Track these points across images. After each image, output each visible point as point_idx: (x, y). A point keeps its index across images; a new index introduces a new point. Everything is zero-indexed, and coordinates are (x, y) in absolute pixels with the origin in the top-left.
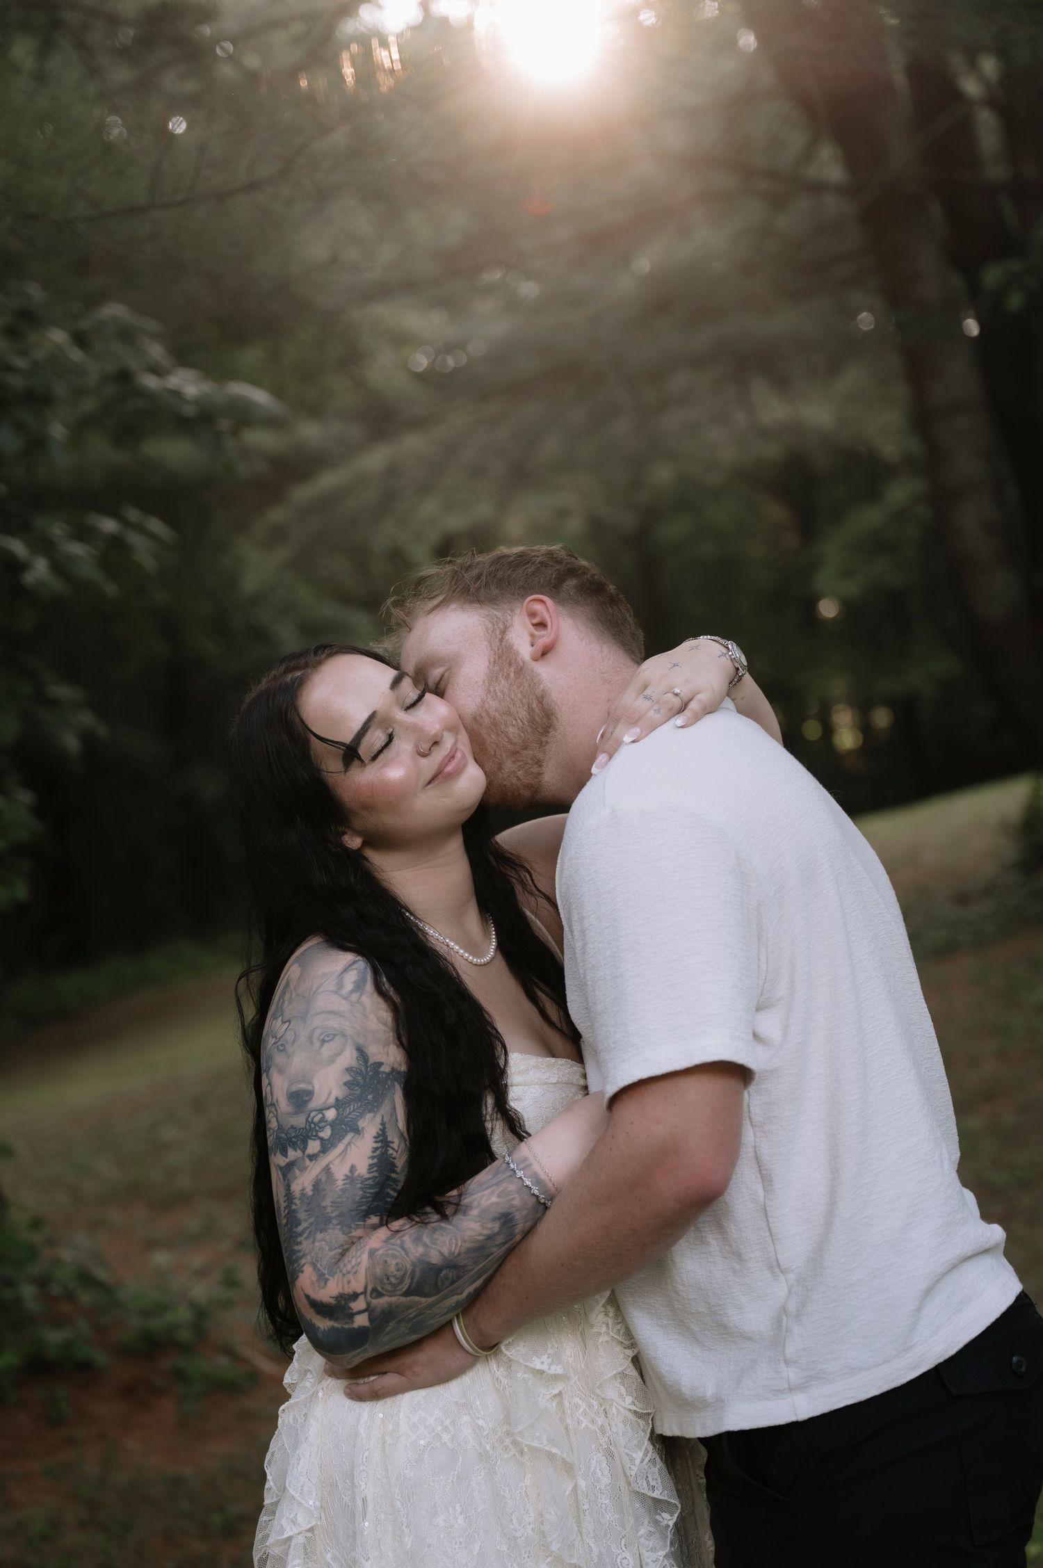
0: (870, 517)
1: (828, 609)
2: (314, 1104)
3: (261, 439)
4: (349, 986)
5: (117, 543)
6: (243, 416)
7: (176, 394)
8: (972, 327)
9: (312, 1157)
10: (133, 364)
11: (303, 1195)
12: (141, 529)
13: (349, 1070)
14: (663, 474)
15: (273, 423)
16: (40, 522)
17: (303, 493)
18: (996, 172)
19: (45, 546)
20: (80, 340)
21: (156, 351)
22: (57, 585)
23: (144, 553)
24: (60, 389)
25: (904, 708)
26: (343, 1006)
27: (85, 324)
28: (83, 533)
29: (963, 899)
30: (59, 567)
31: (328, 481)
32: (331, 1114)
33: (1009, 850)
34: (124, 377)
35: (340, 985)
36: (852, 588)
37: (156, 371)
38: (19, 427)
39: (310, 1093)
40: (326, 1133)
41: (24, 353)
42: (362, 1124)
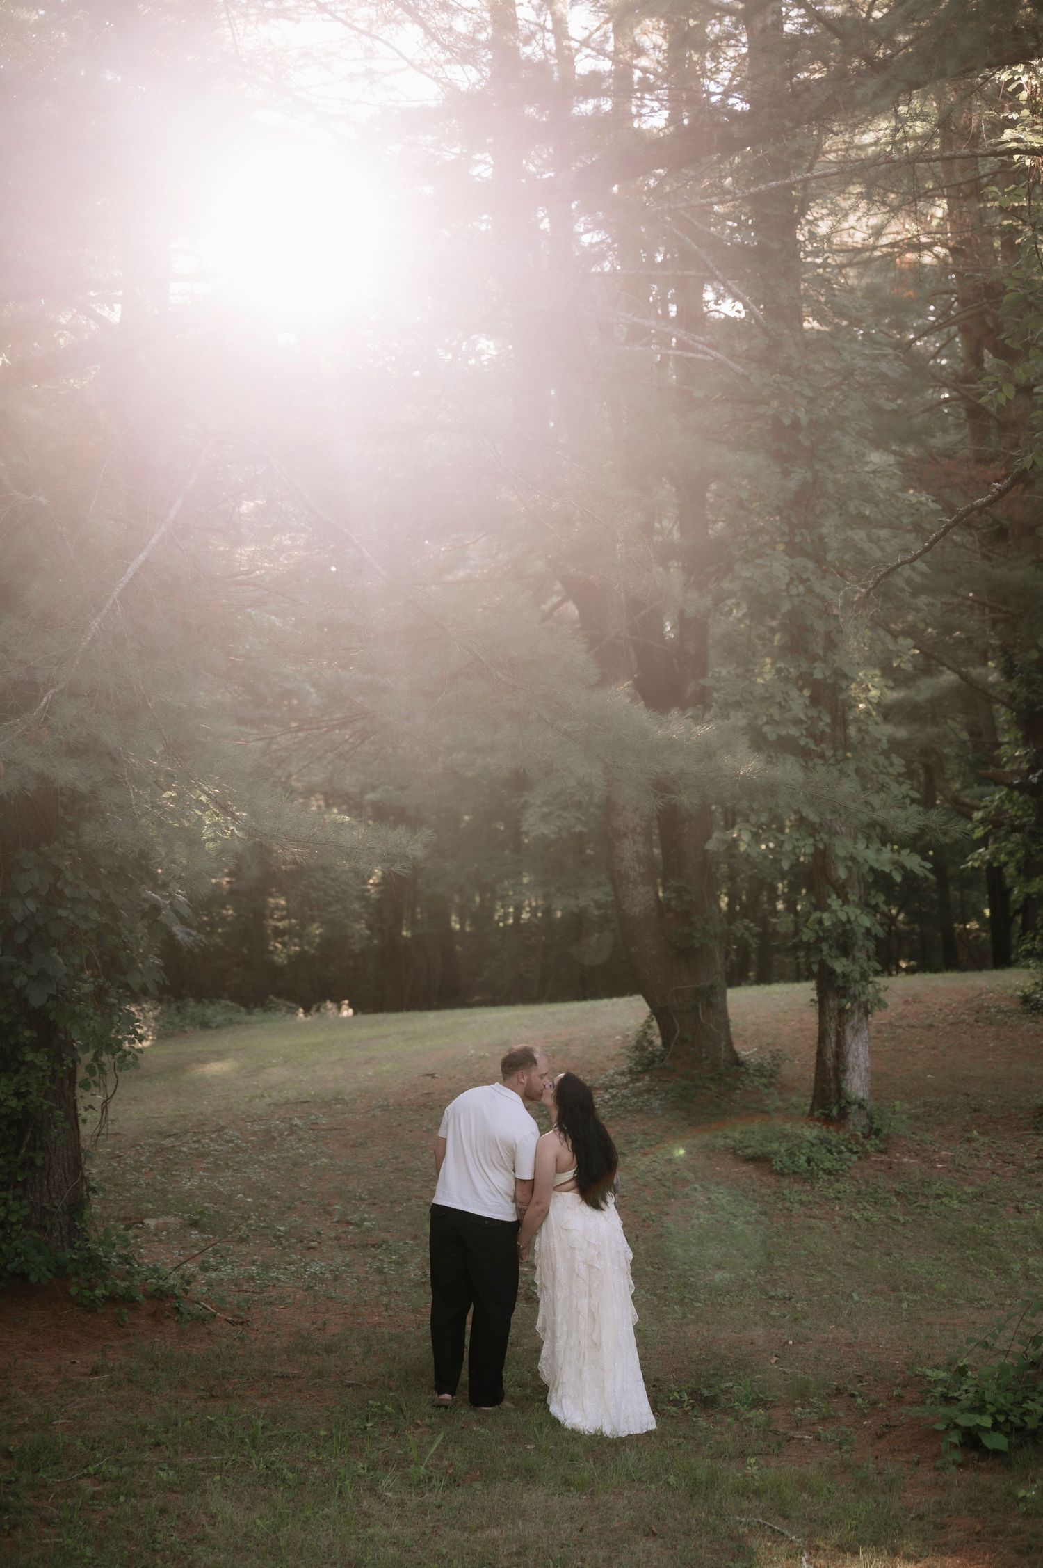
33: (626, 1062)
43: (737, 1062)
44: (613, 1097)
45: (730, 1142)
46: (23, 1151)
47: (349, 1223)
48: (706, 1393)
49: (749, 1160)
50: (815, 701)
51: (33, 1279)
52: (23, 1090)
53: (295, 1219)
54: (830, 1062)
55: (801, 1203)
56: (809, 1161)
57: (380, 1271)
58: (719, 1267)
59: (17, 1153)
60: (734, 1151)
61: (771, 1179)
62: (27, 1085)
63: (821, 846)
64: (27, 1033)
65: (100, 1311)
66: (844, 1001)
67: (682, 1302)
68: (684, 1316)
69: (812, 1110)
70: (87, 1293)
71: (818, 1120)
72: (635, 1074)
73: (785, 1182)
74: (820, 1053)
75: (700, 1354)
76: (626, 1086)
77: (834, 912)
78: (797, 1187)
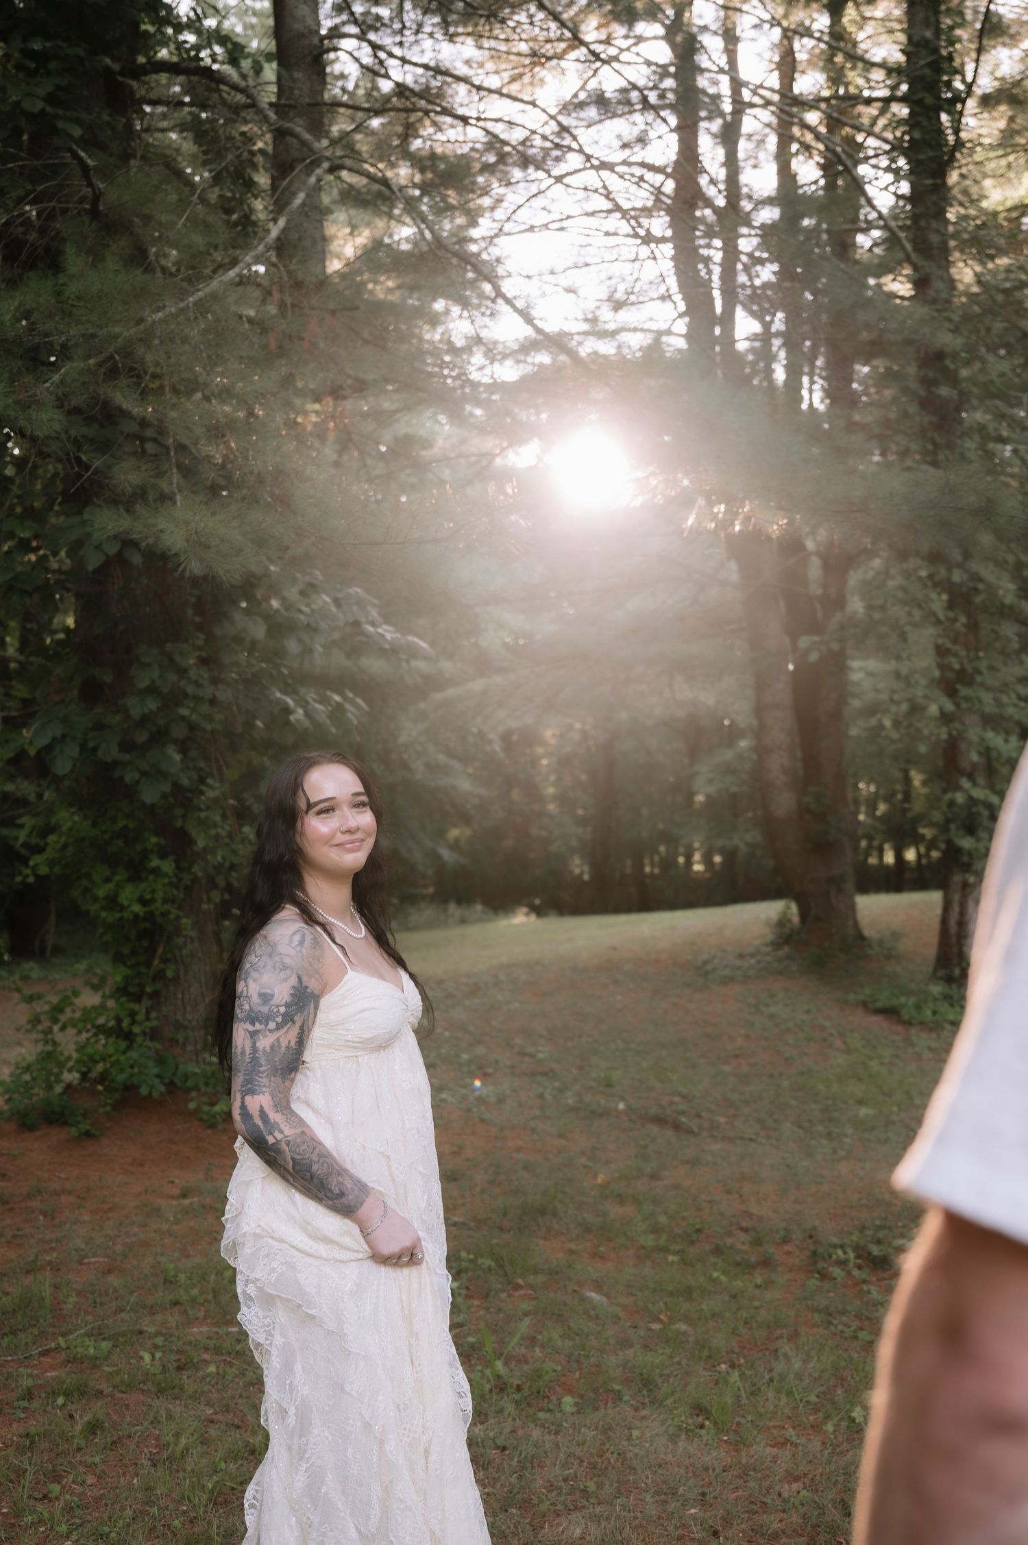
0: (728, 755)
1: (700, 798)
2: (273, 1002)
3: (420, 665)
4: (296, 943)
5: (339, 706)
6: (413, 653)
7: (382, 636)
8: (791, 667)
9: (271, 1031)
10: (363, 620)
11: (264, 1050)
12: (352, 702)
13: (293, 987)
14: (624, 716)
15: (427, 658)
16: (303, 691)
17: (438, 697)
18: (816, 590)
19: (303, 703)
20: (337, 602)
21: (374, 613)
22: (307, 723)
23: (352, 715)
24: (323, 626)
25: (730, 856)
26: (292, 952)
27: (340, 595)
28: (324, 700)
29: (741, 956)
30: (307, 714)
31: (451, 692)
32: (282, 1010)
33: (770, 936)
34: (356, 624)
35: (291, 941)
36: (711, 790)
37: (373, 624)
38: (300, 641)
39: (273, 996)
40: (279, 1019)
41: (308, 605)
42: (296, 1018)
43: (861, 937)
44: (759, 962)
45: (861, 997)
46: (156, 962)
47: (525, 1054)
48: (875, 1250)
49: (878, 1011)
50: (951, 605)
51: (144, 1091)
52: (148, 896)
53: (481, 1050)
54: (953, 929)
55: (930, 1049)
56: (934, 1013)
57: (541, 1096)
58: (860, 1102)
59: (148, 964)
60: (865, 1005)
61: (900, 1028)
62: (153, 892)
63: (954, 733)
64: (154, 840)
65: (220, 1127)
66: (967, 875)
67: (829, 1136)
68: (835, 1152)
69: (935, 971)
70: (206, 1108)
71: (941, 978)
72: (776, 945)
73: (913, 1031)
74: (944, 921)
75: (861, 1199)
76: (768, 954)
77: (966, 791)
78: (924, 1035)
